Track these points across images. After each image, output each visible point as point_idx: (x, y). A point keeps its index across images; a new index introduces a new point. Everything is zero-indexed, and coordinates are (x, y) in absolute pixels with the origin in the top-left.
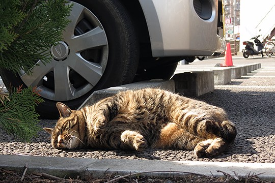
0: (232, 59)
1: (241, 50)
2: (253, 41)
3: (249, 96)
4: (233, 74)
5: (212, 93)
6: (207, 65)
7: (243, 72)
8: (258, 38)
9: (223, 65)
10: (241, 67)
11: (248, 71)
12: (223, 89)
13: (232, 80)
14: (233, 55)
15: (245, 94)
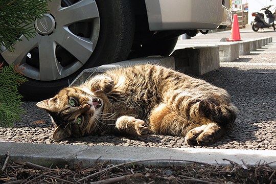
0: (239, 33)
1: (249, 23)
2: (263, 12)
3: (259, 75)
4: (241, 49)
5: (217, 71)
6: (211, 40)
7: (252, 47)
8: (269, 9)
9: (230, 40)
10: (250, 42)
11: (257, 46)
12: (230, 66)
13: (240, 57)
14: (241, 28)
15: (254, 72)
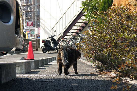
0: (33, 54)
1: (40, 47)
2: (50, 40)
3: (42, 82)
4: (33, 66)
5: (14, 80)
6: (14, 59)
7: (41, 64)
8: (54, 38)
9: (27, 59)
10: (39, 60)
11: (45, 63)
12: (23, 77)
13: (32, 70)
15: (40, 80)
